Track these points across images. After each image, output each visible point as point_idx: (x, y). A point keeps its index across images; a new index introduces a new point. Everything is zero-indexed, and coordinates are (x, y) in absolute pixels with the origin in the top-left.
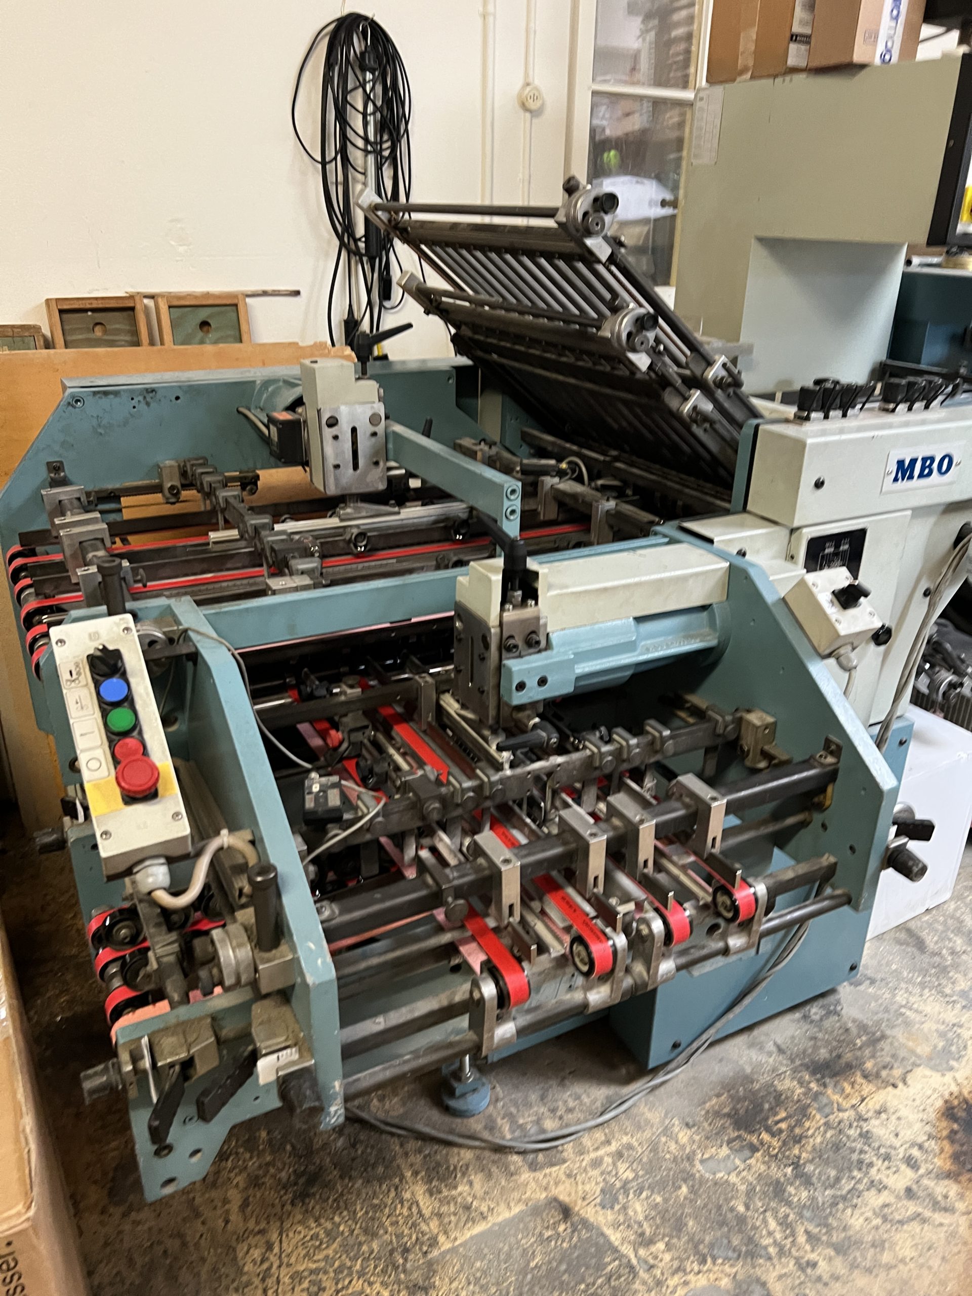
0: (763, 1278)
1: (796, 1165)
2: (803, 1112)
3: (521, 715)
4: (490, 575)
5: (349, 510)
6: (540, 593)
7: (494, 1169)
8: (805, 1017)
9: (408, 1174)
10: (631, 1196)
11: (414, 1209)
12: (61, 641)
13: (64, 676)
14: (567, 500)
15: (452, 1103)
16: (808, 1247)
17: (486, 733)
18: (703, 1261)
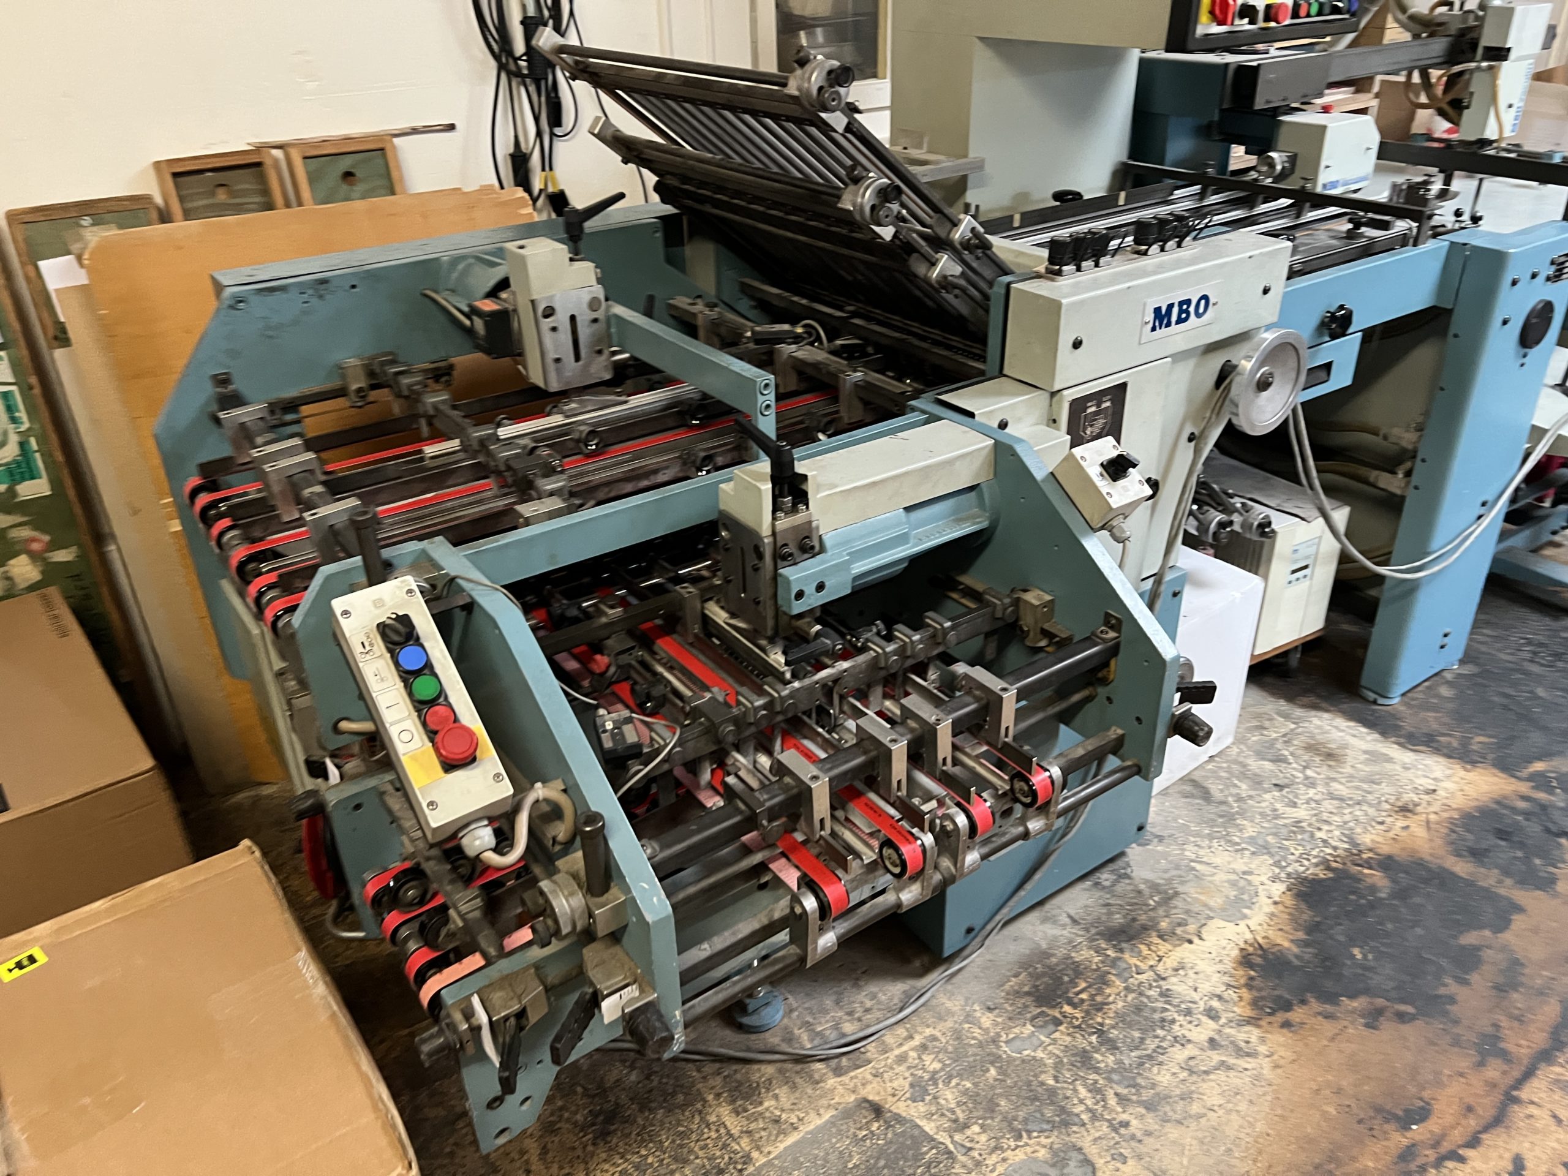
0: (1079, 1144)
1: (1100, 1033)
2: (1103, 980)
3: (800, 623)
4: (758, 484)
5: (573, 405)
6: (810, 496)
7: (798, 1080)
8: (1097, 884)
9: (710, 1097)
10: (941, 1086)
11: (722, 1131)
12: (346, 613)
13: (357, 649)
14: (810, 371)
15: (745, 1020)
16: (1119, 1109)
17: (763, 642)
18: (1019, 1137)
